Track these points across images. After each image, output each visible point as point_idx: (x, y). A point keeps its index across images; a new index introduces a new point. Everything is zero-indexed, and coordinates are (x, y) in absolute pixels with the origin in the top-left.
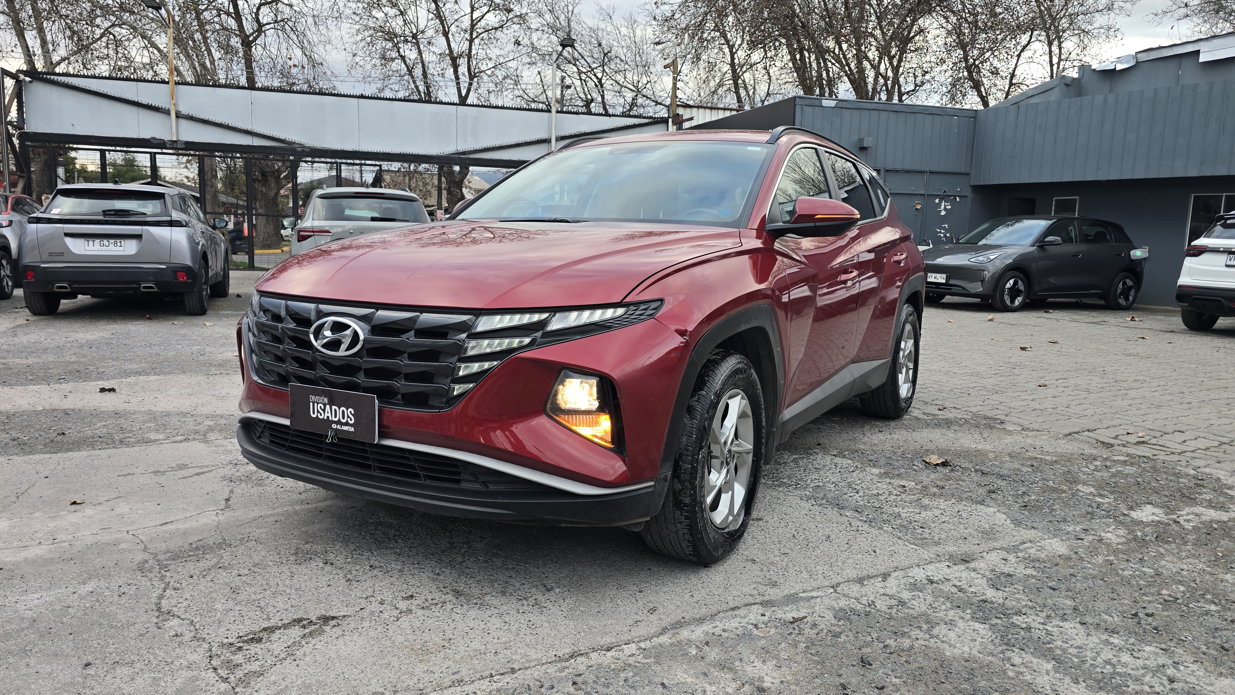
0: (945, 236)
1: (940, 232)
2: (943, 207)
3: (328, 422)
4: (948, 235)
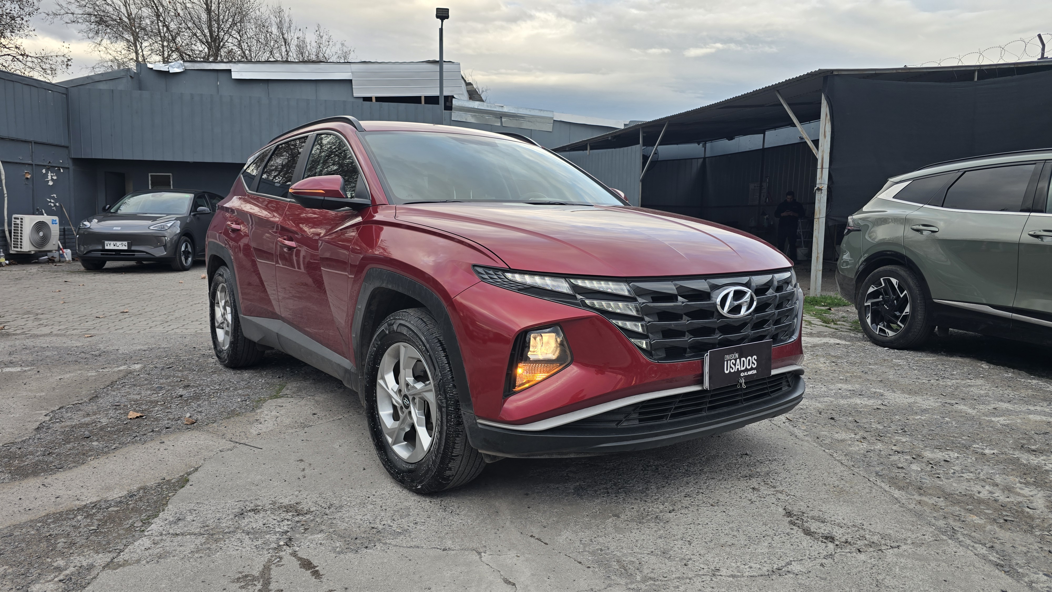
0: (55, 206)
1: (50, 202)
2: (50, 177)
3: (739, 372)
4: (57, 204)
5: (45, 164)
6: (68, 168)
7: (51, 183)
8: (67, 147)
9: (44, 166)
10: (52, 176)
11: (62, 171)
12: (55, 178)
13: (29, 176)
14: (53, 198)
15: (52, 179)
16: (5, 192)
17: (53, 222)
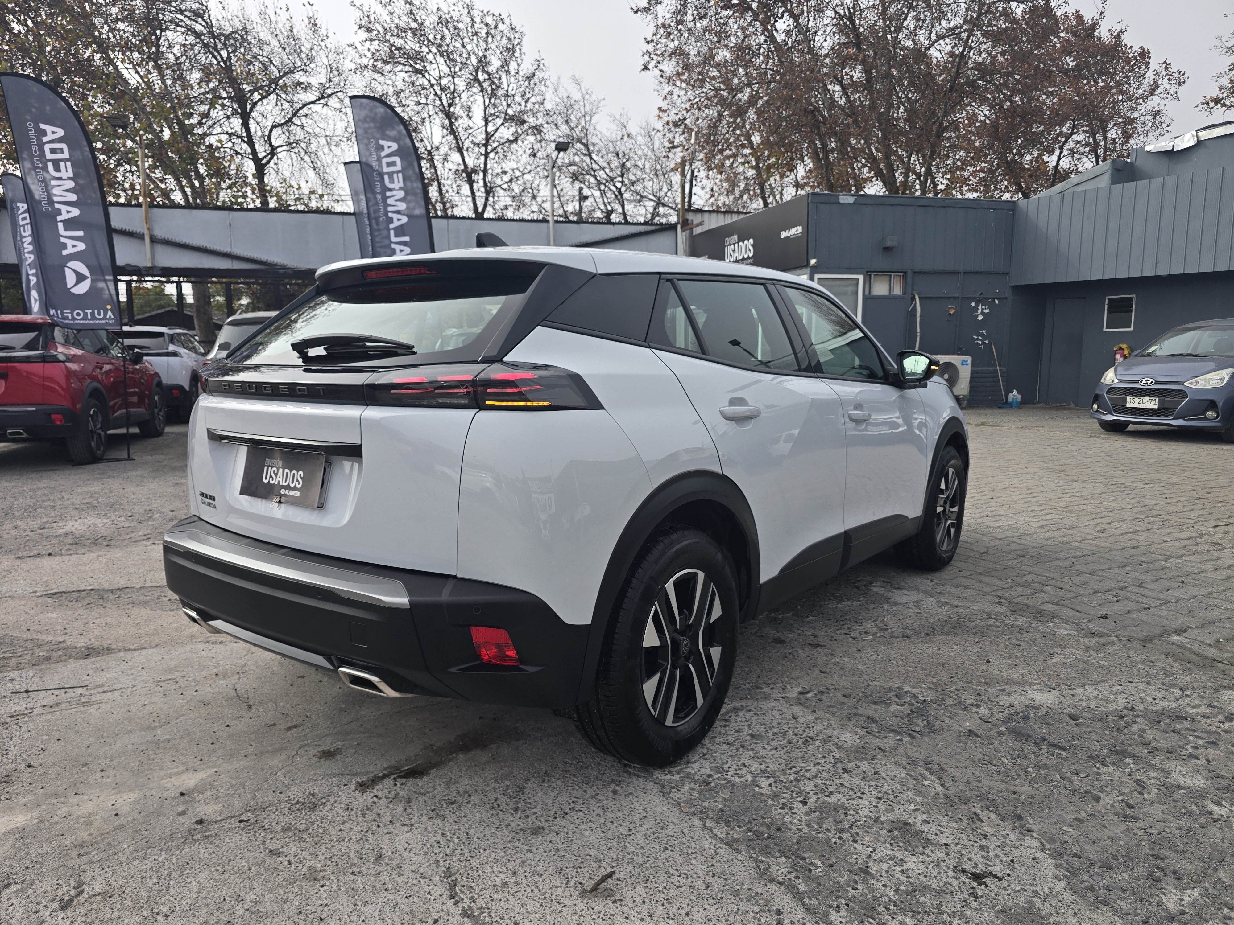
0: (983, 343)
1: (978, 339)
2: (980, 311)
4: (986, 342)
5: (975, 296)
6: (1006, 298)
7: (980, 318)
8: (1007, 273)
9: (973, 299)
10: (983, 309)
11: (997, 302)
12: (987, 311)
13: (952, 312)
14: (982, 334)
15: (982, 313)
16: (918, 330)
17: (964, 363)
